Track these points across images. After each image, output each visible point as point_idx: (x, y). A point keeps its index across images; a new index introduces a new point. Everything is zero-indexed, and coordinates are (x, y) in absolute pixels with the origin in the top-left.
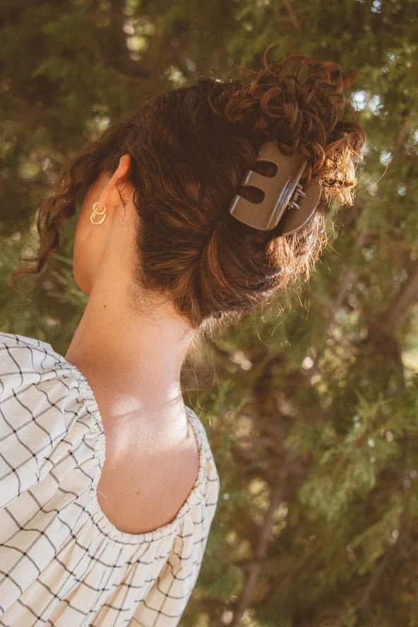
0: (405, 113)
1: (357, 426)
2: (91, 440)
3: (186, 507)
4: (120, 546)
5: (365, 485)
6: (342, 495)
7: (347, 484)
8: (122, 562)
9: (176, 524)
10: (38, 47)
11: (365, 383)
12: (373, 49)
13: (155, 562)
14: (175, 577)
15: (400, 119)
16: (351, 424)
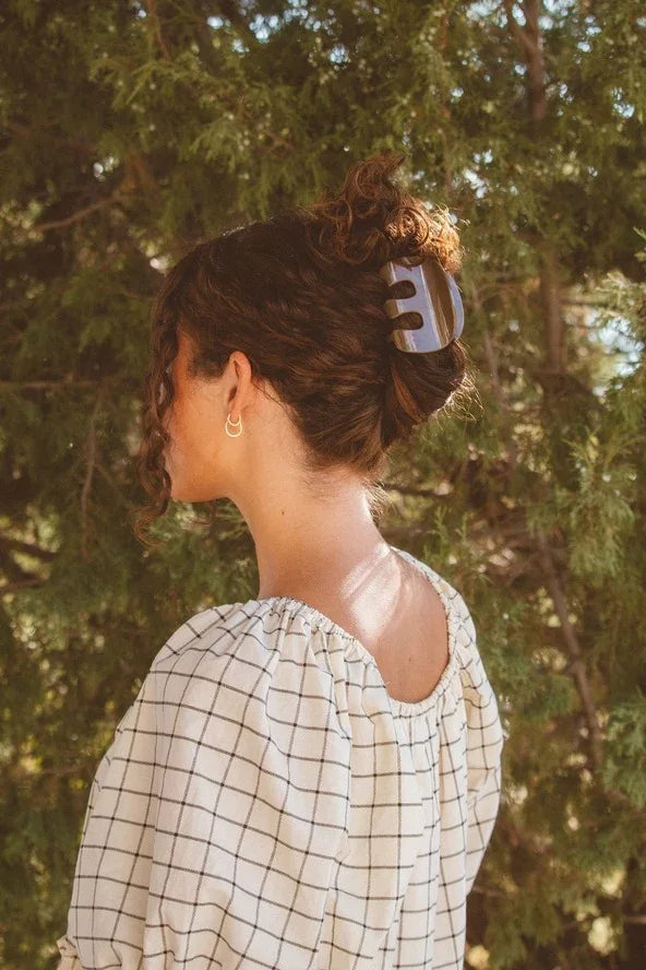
0: (439, 160)
1: (583, 470)
2: (350, 655)
3: (452, 638)
4: (423, 717)
5: (626, 520)
6: (610, 544)
7: (609, 532)
8: (434, 730)
9: (453, 659)
10: (69, 323)
11: (565, 430)
12: (372, 122)
13: (458, 707)
14: (480, 708)
15: (438, 169)
16: (577, 473)
